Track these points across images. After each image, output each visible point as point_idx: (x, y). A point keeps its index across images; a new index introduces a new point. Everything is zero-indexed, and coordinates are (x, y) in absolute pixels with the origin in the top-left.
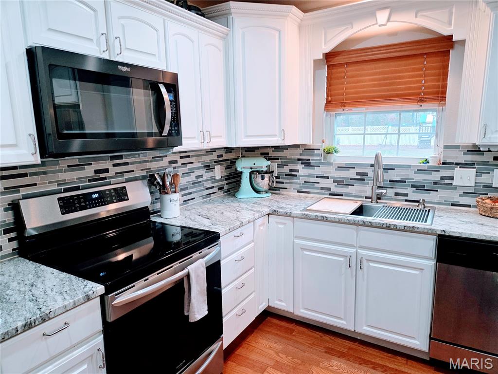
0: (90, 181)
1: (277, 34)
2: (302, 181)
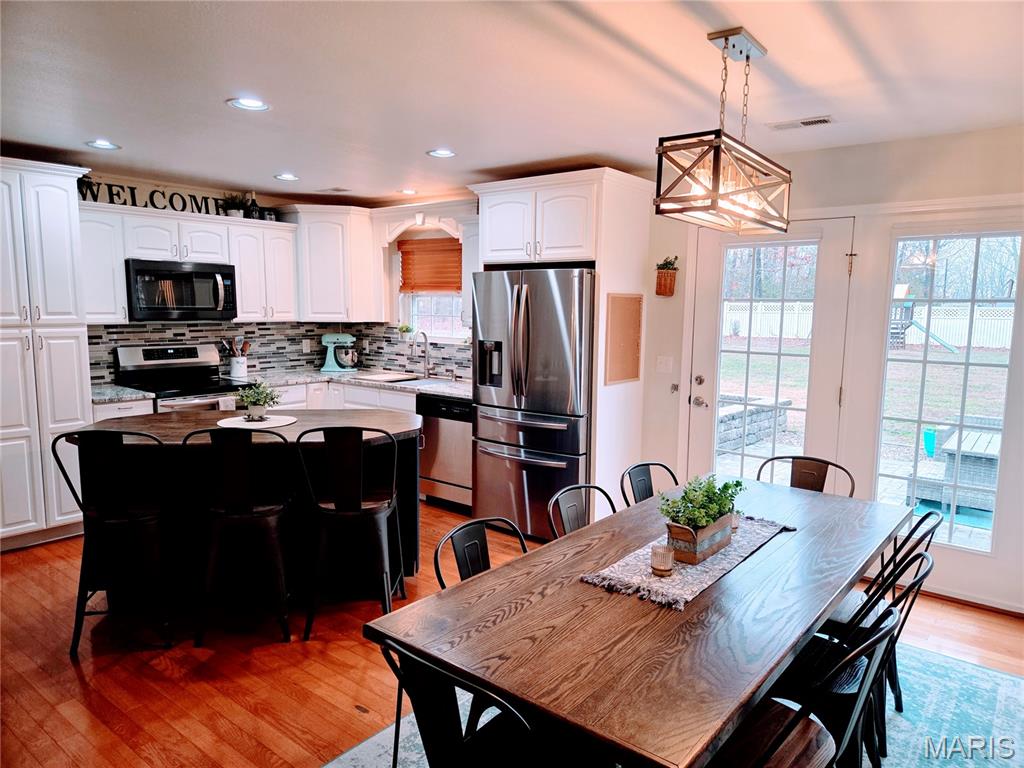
0: (168, 341)
1: (340, 228)
2: (386, 358)
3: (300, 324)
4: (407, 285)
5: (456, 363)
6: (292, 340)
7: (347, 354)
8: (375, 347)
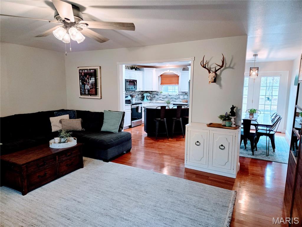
1: (152, 72)
4: (162, 84)
5: (174, 99)
6: (138, 95)
7: (149, 97)
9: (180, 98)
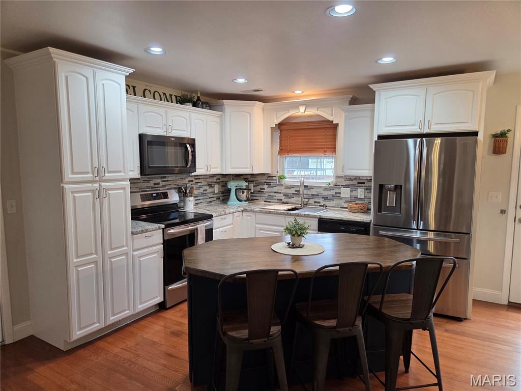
0: (152, 188)
1: (249, 114)
2: (266, 195)
3: (214, 175)
4: (283, 151)
5: (323, 198)
6: (211, 185)
7: (243, 193)
8: (258, 188)
9: (342, 196)
